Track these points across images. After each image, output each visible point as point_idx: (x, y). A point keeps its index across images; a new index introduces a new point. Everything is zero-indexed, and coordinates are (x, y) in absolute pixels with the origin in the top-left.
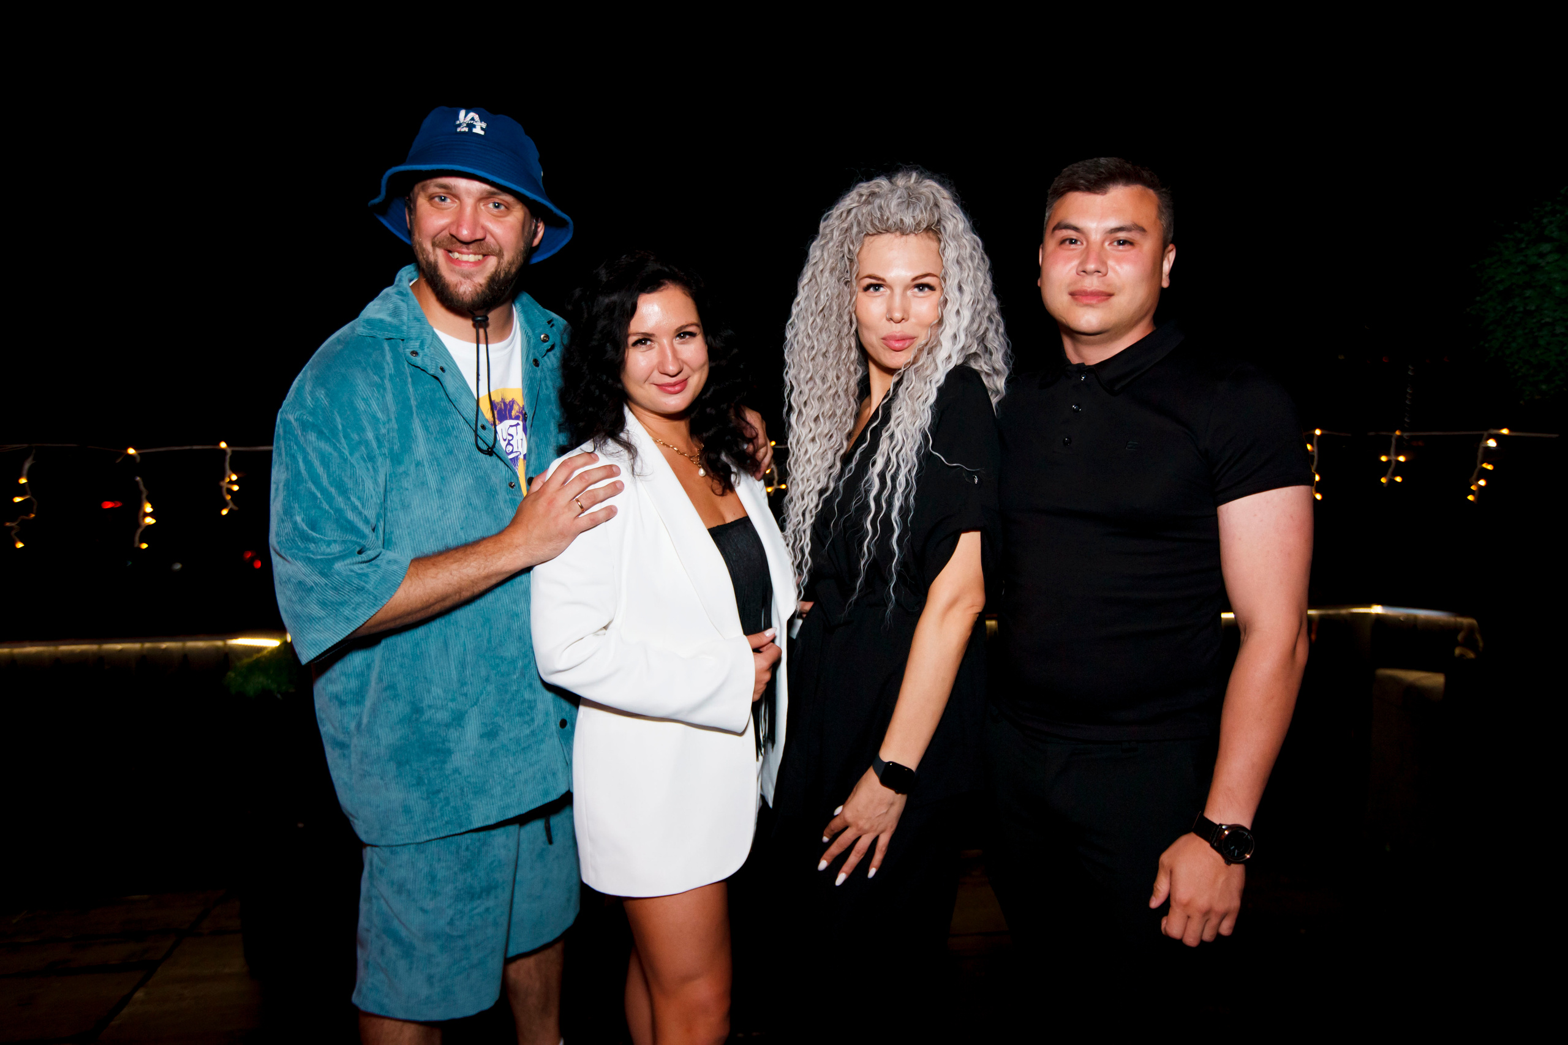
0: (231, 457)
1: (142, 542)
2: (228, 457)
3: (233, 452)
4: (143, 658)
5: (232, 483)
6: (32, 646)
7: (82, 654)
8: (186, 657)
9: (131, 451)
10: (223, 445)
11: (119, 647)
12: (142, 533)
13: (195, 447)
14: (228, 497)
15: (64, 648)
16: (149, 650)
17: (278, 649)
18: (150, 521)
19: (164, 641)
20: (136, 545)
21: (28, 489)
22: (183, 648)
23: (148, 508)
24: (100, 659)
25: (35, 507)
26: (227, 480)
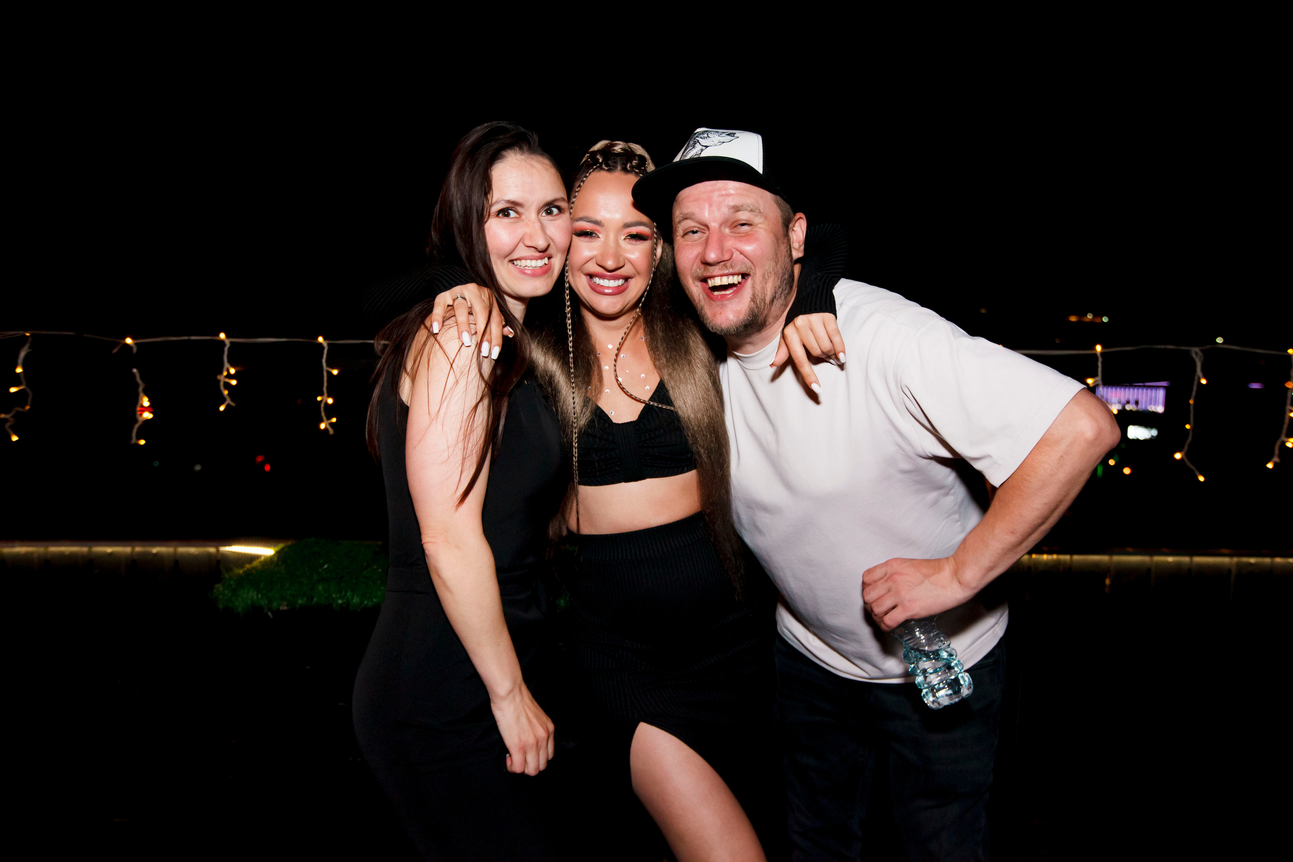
0: (229, 349)
1: (139, 438)
2: (226, 349)
3: (231, 343)
4: (133, 562)
5: (230, 376)
6: (21, 546)
7: (73, 556)
8: (177, 562)
9: (129, 341)
10: (222, 336)
11: (109, 550)
12: (139, 429)
13: (193, 338)
14: (226, 392)
15: (55, 549)
16: (140, 554)
17: (271, 558)
18: (148, 415)
19: (155, 546)
20: (134, 440)
21: (23, 380)
22: (175, 553)
23: (146, 402)
24: (91, 562)
25: (30, 399)
26: (225, 373)
